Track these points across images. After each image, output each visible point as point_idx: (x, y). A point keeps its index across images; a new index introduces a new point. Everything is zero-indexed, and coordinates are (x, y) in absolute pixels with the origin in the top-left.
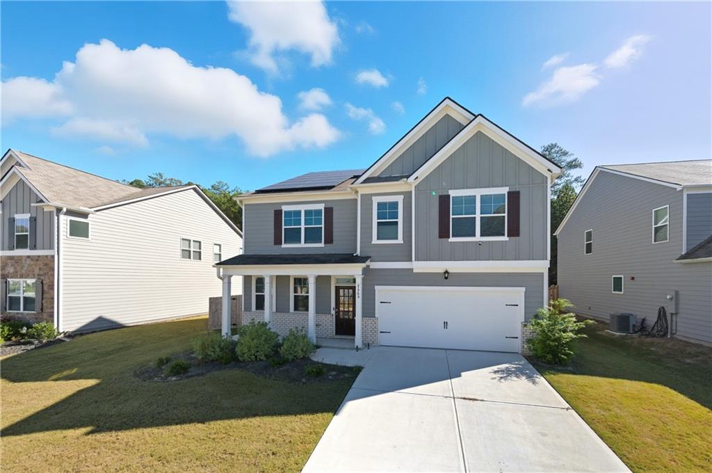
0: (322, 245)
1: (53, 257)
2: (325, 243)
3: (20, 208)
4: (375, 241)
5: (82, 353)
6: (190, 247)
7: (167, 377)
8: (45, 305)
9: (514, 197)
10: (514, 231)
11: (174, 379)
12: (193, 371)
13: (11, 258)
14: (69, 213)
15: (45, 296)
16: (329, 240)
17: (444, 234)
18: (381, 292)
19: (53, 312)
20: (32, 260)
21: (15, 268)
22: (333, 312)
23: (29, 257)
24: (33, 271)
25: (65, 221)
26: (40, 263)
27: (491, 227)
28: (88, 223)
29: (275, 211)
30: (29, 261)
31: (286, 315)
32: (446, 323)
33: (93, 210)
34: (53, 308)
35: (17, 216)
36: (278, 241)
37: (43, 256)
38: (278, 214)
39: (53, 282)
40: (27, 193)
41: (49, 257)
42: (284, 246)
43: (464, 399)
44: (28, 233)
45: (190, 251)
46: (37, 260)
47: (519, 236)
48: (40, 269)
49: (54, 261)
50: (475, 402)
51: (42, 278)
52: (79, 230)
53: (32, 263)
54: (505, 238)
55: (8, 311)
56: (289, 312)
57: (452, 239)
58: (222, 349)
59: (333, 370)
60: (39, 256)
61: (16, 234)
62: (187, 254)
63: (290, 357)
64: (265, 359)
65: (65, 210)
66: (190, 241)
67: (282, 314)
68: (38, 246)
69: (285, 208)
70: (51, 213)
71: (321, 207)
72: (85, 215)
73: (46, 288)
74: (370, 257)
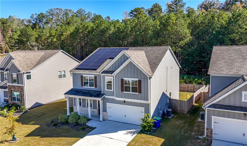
0: (94, 88)
1: (23, 87)
2: (95, 87)
3: (14, 72)
4: (106, 90)
5: (33, 116)
6: (61, 74)
7: (53, 126)
8: (22, 100)
9: (140, 81)
10: (140, 92)
11: (54, 127)
12: (58, 125)
13: (13, 86)
14: (26, 73)
15: (22, 98)
16: (96, 86)
17: (122, 90)
18: (108, 105)
19: (24, 103)
20: (18, 87)
21: (14, 89)
22: (98, 108)
23: (17, 86)
24: (19, 90)
25: (25, 75)
26: (20, 88)
27: (134, 90)
28: (31, 75)
29: (81, 76)
30: (17, 87)
31: (85, 108)
32: (125, 116)
33: (31, 71)
34: (24, 101)
35: (13, 74)
36: (82, 85)
37: (21, 86)
38: (82, 76)
39: (24, 94)
40: (15, 68)
41: (22, 87)
42: (84, 87)
43: (110, 138)
44: (16, 79)
45: (61, 75)
46: (19, 87)
47: (141, 93)
48: (20, 90)
49: (24, 88)
50: (112, 139)
51: (21, 92)
52: (29, 77)
53: (18, 88)
54: (137, 93)
55: (13, 101)
56: (86, 107)
57: (124, 92)
58: (65, 120)
59: (89, 128)
60: (20, 86)
61: (13, 79)
62: (60, 76)
63: (80, 124)
64: (75, 123)
65: (25, 73)
66: (61, 71)
67: (84, 108)
68: (19, 83)
69: (84, 75)
70: (22, 74)
71: (93, 76)
72: (30, 73)
73: (22, 95)
74: (105, 94)
